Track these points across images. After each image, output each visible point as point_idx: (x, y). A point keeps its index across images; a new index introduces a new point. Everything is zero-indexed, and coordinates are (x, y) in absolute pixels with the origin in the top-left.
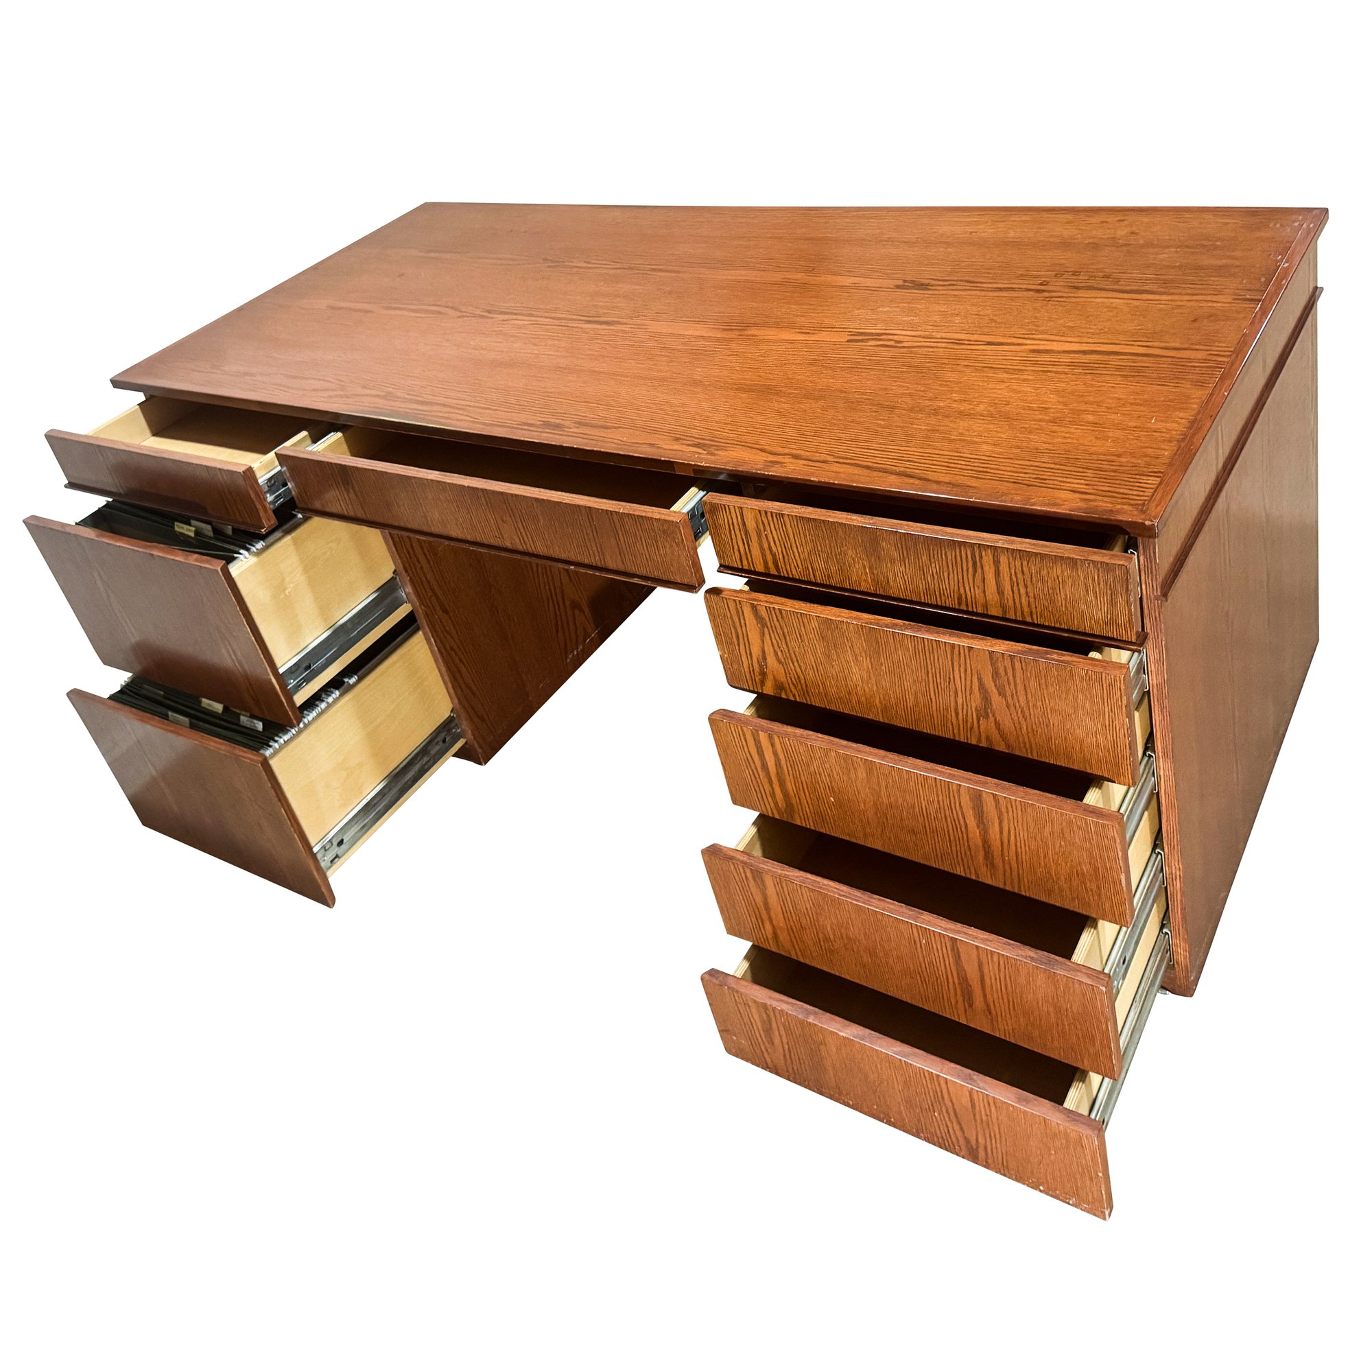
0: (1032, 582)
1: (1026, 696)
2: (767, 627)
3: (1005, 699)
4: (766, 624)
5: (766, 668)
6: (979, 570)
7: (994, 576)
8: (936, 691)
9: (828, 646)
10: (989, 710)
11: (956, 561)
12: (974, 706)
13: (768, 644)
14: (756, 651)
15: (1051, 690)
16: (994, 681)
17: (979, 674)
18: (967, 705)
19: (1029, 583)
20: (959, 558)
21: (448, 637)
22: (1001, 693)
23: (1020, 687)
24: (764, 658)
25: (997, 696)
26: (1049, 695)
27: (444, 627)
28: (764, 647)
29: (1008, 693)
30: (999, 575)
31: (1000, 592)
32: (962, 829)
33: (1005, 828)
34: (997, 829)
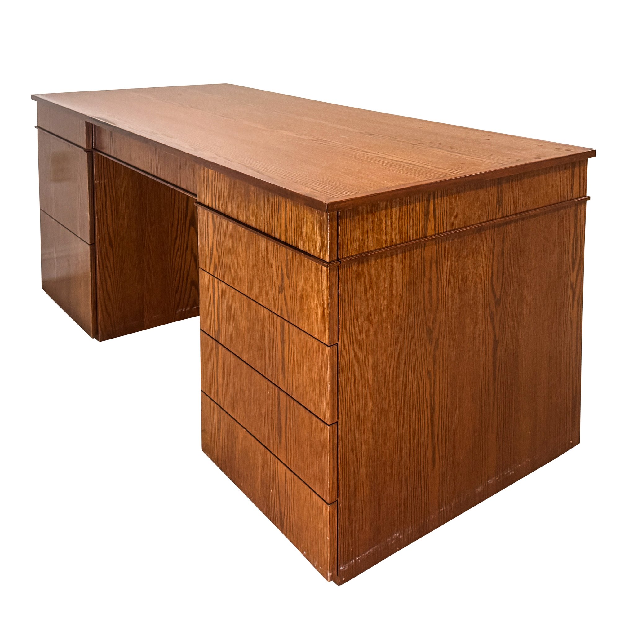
1: (296, 279)
2: (216, 228)
3: (289, 280)
4: (215, 226)
5: (212, 255)
7: (284, 216)
10: (283, 288)
11: (273, 206)
13: (215, 239)
14: (210, 243)
15: (305, 274)
16: (286, 269)
17: (281, 263)
18: (276, 284)
19: (295, 221)
20: (274, 204)
22: (288, 276)
23: (294, 272)
24: (213, 248)
25: (286, 278)
27: (107, 253)
28: (213, 240)
29: (290, 277)
30: (286, 214)
31: (286, 226)
32: (276, 349)
33: (291, 347)
34: (288, 348)
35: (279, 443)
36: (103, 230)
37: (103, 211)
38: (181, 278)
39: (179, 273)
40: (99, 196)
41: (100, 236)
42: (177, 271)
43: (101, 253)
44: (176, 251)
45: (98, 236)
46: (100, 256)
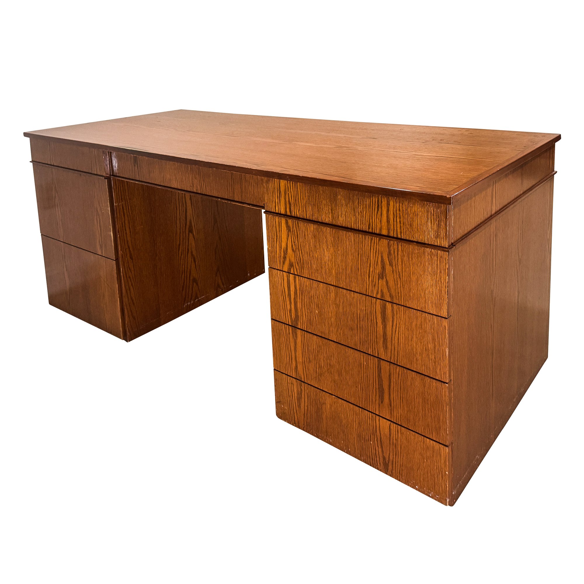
0: (403, 215)
1: (402, 265)
2: (291, 232)
3: (392, 268)
4: (290, 230)
5: (287, 254)
6: (380, 209)
7: (386, 213)
8: (361, 264)
9: (316, 241)
10: (384, 274)
11: (370, 205)
12: (377, 272)
13: (290, 241)
14: (284, 245)
15: (414, 260)
16: (388, 258)
17: (382, 254)
18: (374, 272)
19: (402, 216)
20: (371, 204)
21: (129, 271)
22: (391, 264)
23: (400, 260)
24: (287, 249)
25: (389, 266)
26: (413, 264)
27: (129, 265)
28: (287, 242)
29: (394, 264)
30: (389, 211)
31: (388, 221)
32: (375, 326)
33: (395, 324)
34: (391, 324)
35: (380, 403)
36: (124, 246)
37: (123, 230)
38: (186, 278)
39: (183, 273)
40: (119, 217)
41: (122, 252)
42: (182, 273)
43: (124, 265)
44: (180, 255)
45: (121, 252)
46: (123, 270)
